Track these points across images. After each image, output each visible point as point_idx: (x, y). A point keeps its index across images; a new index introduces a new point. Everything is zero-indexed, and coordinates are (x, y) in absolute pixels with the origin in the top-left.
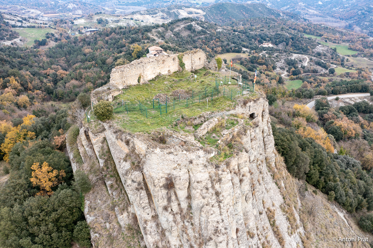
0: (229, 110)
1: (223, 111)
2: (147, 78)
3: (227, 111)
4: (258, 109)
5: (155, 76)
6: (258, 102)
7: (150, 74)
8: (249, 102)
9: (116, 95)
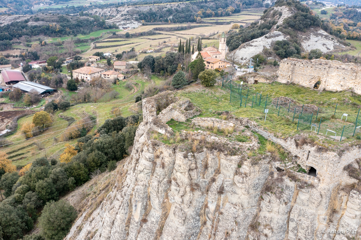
1: (271, 133)
2: (327, 86)
3: (275, 136)
4: (321, 165)
5: (341, 90)
6: (323, 155)
7: (334, 83)
8: (309, 144)
9: (262, 82)
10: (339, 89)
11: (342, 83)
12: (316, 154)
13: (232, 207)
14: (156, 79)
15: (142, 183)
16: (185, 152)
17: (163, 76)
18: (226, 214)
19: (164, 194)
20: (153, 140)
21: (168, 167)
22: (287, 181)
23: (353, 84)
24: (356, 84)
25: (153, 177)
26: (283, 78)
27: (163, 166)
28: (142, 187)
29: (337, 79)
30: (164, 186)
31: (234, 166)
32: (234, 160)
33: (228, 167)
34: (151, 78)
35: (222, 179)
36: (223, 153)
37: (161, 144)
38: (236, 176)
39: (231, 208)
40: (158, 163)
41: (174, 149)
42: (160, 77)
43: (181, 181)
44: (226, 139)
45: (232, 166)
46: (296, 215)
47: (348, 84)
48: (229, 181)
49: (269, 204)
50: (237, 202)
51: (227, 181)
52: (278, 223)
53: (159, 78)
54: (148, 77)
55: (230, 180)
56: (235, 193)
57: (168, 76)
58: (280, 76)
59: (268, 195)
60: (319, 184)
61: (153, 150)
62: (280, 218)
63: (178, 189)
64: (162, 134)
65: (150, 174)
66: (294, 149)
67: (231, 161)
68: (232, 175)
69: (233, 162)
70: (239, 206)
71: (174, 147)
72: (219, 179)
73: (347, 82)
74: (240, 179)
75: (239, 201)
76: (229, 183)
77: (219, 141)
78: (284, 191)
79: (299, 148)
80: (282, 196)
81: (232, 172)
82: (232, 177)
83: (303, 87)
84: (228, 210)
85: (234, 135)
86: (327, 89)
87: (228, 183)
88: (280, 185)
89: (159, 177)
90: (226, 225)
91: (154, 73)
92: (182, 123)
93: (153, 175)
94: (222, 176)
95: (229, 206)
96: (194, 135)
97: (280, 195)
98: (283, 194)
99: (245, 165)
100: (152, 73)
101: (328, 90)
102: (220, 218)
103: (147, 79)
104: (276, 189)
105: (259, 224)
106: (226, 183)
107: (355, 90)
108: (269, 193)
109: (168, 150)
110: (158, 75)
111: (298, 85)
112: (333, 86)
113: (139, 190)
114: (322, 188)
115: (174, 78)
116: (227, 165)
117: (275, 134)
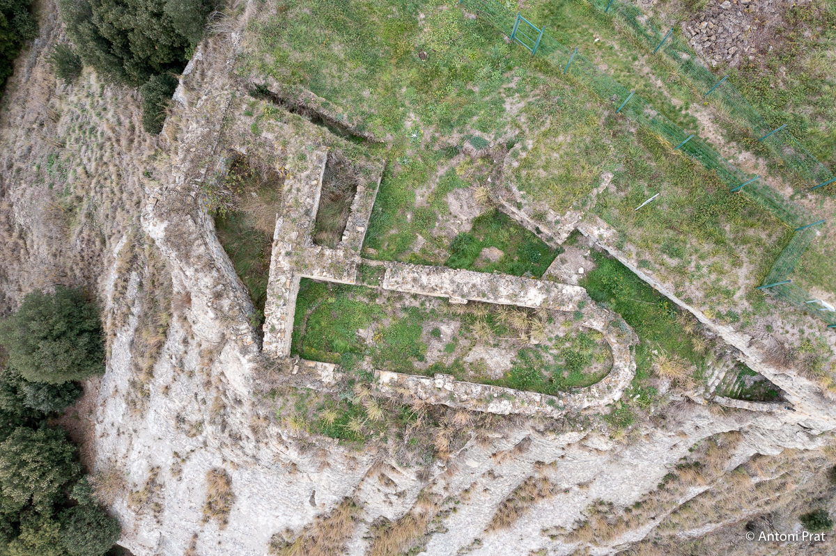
16: (418, 468)
20: (292, 434)
37: (329, 443)
44: (538, 399)
85: (550, 339)
92: (348, 288)
117: (677, 286)
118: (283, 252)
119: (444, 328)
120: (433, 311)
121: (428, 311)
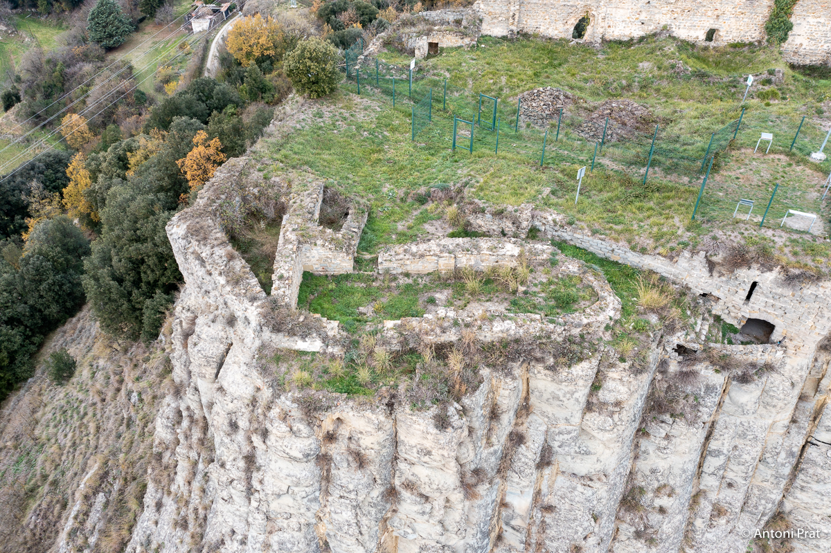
0: (643, 251)
1: (617, 240)
2: (609, 30)
3: (633, 249)
4: (795, 316)
5: (642, 33)
6: (805, 291)
7: (624, 18)
8: (755, 266)
9: (450, 44)
10: (637, 32)
11: (643, 17)
12: (779, 291)
13: (579, 485)
14: (33, 27)
15: (294, 522)
16: (434, 410)
17: (49, 13)
18: (563, 507)
19: (377, 528)
20: (297, 395)
21: (377, 460)
22: (707, 374)
23: (669, 16)
24: (676, 15)
25: (330, 499)
26: (495, 21)
27: (360, 460)
28: (296, 534)
29: (633, 6)
30: (373, 511)
31: (582, 393)
32: (581, 377)
33: (564, 399)
34: (17, 26)
35: (544, 428)
36: (542, 365)
37: (337, 399)
38: (588, 416)
39: (575, 489)
40: (336, 458)
41: (390, 405)
42: (43, 19)
43: (435, 487)
44: (538, 317)
45: (576, 395)
46: (725, 442)
47: (657, 17)
48: (569, 433)
49: (666, 442)
50: (591, 470)
51: (560, 433)
52: (684, 471)
53: (40, 23)
54: (7, 25)
55: (570, 428)
56: (587, 453)
57: (63, 11)
58: (487, 19)
59: (662, 422)
60: (788, 360)
61: (309, 424)
62: (687, 460)
63: (428, 507)
64: (314, 353)
65: (317, 494)
66: (703, 280)
67: (572, 381)
68: (579, 415)
69: (581, 382)
70: (599, 479)
71: (386, 401)
72: (531, 431)
73: (657, 11)
74: (605, 422)
75: (599, 467)
76: (570, 436)
77: (521, 331)
78: (701, 400)
79: (715, 274)
80: (699, 414)
81: (578, 408)
82: (576, 419)
83: (550, 39)
84: (569, 495)
85: (536, 285)
86: (608, 37)
87: (566, 437)
88: (689, 389)
89: (352, 496)
90: (570, 531)
91: (19, 10)
92: (347, 277)
93: (327, 493)
94: (540, 421)
95: (568, 484)
96: (432, 330)
97: (694, 414)
98: (701, 409)
99: (614, 380)
100: (14, 11)
101: (611, 38)
102: (548, 521)
103: (6, 31)
104: (682, 402)
105: (642, 490)
106: (557, 438)
107: (674, 29)
108: (667, 417)
109: (368, 414)
110: (33, 14)
111: (536, 36)
112: (622, 26)
113: (289, 546)
114: (796, 366)
115: (93, 19)
116: (560, 394)
117: (629, 242)
118: (290, 229)
119: (438, 296)
120: (425, 286)
121: (421, 286)
